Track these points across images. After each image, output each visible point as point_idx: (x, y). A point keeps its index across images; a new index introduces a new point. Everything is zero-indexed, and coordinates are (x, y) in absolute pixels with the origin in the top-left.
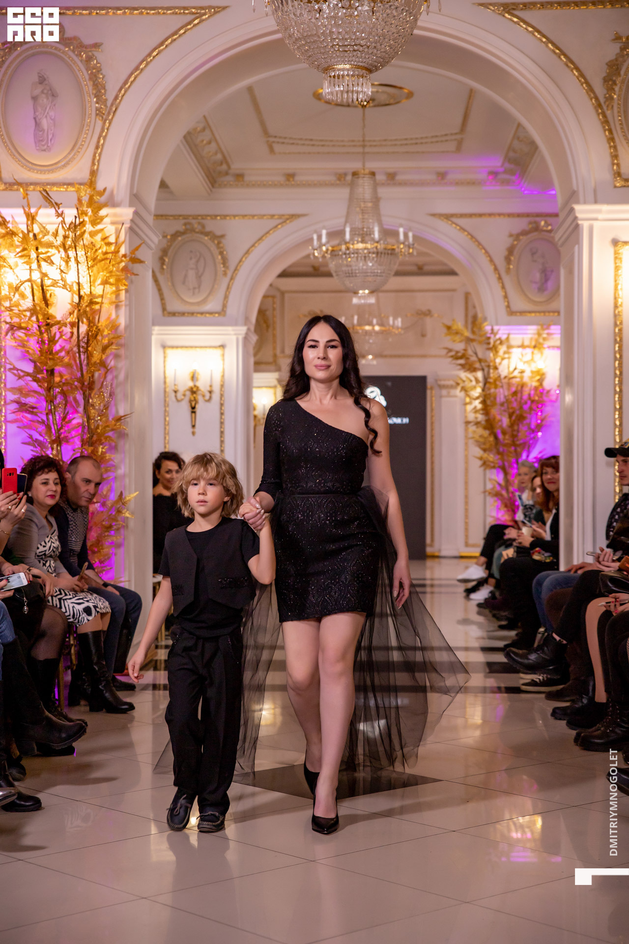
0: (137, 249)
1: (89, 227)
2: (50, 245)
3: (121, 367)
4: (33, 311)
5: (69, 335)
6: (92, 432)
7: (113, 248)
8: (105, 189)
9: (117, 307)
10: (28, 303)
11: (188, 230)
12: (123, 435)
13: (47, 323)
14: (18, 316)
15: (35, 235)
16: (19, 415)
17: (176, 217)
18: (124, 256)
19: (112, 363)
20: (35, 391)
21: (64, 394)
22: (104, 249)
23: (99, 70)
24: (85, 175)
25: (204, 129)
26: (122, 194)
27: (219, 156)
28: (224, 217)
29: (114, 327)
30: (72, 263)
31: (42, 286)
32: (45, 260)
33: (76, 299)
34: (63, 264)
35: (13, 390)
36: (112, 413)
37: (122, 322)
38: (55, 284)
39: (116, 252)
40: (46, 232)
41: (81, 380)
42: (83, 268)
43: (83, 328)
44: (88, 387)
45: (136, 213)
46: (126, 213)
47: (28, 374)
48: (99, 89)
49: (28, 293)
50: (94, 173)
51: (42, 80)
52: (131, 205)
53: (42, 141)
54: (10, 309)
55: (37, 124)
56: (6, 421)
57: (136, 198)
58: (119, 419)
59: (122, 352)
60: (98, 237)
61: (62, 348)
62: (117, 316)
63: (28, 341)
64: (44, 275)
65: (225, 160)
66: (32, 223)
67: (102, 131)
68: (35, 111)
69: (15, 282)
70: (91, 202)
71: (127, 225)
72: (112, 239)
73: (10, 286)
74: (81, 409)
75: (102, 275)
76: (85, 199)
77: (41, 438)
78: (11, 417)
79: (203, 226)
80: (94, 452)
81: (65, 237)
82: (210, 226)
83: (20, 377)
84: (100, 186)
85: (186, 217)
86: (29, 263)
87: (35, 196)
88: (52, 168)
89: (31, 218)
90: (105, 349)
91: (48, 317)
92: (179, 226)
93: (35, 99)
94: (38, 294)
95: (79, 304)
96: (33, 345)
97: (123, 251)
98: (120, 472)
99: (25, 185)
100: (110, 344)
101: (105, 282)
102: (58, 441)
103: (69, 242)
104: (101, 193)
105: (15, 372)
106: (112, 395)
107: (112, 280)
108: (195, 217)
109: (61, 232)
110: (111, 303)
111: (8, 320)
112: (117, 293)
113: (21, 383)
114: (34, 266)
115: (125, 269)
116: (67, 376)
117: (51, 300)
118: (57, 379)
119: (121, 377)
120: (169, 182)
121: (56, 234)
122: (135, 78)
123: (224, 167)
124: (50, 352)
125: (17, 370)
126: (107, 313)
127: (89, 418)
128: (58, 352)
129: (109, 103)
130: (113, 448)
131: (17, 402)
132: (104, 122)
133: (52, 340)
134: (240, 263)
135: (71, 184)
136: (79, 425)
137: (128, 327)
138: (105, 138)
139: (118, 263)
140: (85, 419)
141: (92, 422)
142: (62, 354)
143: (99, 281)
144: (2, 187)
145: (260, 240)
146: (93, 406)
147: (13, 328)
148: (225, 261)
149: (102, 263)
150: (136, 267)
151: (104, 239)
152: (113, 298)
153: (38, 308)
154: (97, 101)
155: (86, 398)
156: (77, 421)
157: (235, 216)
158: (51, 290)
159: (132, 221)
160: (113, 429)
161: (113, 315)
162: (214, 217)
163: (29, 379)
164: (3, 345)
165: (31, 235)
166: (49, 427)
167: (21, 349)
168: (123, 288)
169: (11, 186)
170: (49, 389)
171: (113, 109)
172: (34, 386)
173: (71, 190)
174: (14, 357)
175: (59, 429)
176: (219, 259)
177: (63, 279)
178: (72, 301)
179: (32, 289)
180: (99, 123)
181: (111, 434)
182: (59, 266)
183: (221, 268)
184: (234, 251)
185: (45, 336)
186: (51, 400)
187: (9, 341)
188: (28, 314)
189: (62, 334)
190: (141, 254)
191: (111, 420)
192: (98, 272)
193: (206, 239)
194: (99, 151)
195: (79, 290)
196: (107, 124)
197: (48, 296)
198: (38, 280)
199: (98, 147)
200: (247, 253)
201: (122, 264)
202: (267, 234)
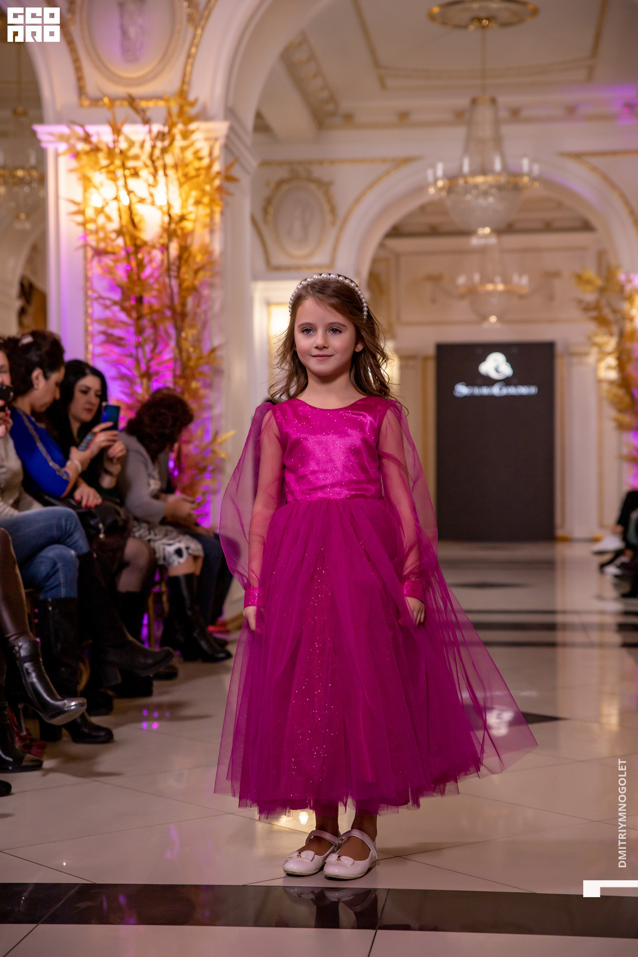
0: (231, 166)
1: (179, 142)
2: (136, 157)
3: (216, 298)
4: (120, 233)
5: (159, 262)
6: (184, 366)
7: (206, 162)
8: (196, 101)
9: (212, 232)
10: (115, 225)
11: (294, 177)
12: (218, 370)
13: (137, 247)
14: (104, 239)
15: (121, 150)
16: (107, 348)
17: (280, 164)
18: (218, 173)
19: (206, 292)
20: (122, 322)
21: (155, 326)
22: (197, 164)
24: (175, 86)
26: (216, 105)
27: (326, 94)
28: (332, 162)
29: (207, 251)
30: (161, 178)
31: (129, 206)
32: (132, 175)
33: (166, 219)
34: (151, 178)
35: (100, 321)
36: (206, 347)
37: (217, 247)
38: (142, 201)
39: (209, 167)
40: (131, 144)
41: (172, 308)
43: (174, 251)
44: (180, 317)
45: (231, 129)
46: (221, 127)
47: (115, 303)
49: (115, 215)
50: (185, 84)
52: (226, 118)
53: (130, 52)
54: (96, 232)
55: (124, 33)
57: (230, 113)
58: (213, 351)
59: (217, 280)
60: (189, 153)
61: (151, 276)
62: (212, 240)
63: (116, 268)
64: (131, 194)
65: (332, 99)
66: (118, 136)
67: (194, 37)
69: (99, 205)
70: (181, 112)
71: (221, 141)
72: (205, 153)
73: (96, 209)
74: (172, 343)
75: (194, 194)
76: (175, 111)
77: (130, 373)
79: (310, 173)
80: (188, 385)
81: (153, 147)
82: (318, 172)
83: (107, 307)
84: (191, 97)
85: (290, 163)
86: (115, 179)
87: (122, 110)
88: (141, 81)
89: (117, 131)
90: (196, 272)
91: (134, 238)
92: (283, 173)
93: (121, 5)
94: (125, 218)
95: (169, 224)
96: (120, 275)
97: (217, 167)
98: (216, 411)
99: (112, 99)
100: (203, 268)
101: (198, 203)
102: (148, 375)
103: (157, 153)
104: (193, 104)
105: (102, 301)
106: (206, 324)
107: (206, 200)
108: (301, 163)
109: (148, 142)
110: (205, 226)
111: (93, 243)
112: (211, 215)
113: (108, 313)
114: (121, 182)
115: (220, 189)
116: (156, 305)
117: (140, 223)
118: (146, 308)
119: (217, 307)
121: (142, 145)
123: (332, 106)
124: (138, 278)
125: (103, 298)
126: (200, 237)
127: (180, 351)
128: (146, 279)
129: (201, 7)
130: (208, 386)
131: (104, 333)
132: (196, 28)
133: (141, 265)
134: (350, 211)
135: (159, 98)
136: (171, 359)
137: (223, 253)
138: (197, 47)
139: (212, 180)
140: (177, 351)
141: (184, 354)
142: (151, 281)
143: (191, 201)
144: (86, 103)
145: (371, 186)
146: (186, 339)
147: (99, 253)
148: (333, 210)
149: (195, 181)
150: (230, 186)
151: (196, 153)
152: (207, 220)
153: (125, 230)
154: (189, 6)
155: (179, 330)
156: (168, 355)
157: (343, 161)
158: (139, 209)
159: (228, 137)
160: (207, 363)
161: (207, 239)
162: (321, 162)
163: (116, 308)
164: (90, 274)
165: (117, 151)
166: (138, 361)
167: (108, 276)
168: (217, 209)
169: (96, 102)
170: (140, 317)
171: (206, 13)
172: (123, 316)
173: (161, 104)
174: (101, 286)
175: (149, 361)
176: (326, 207)
177: (152, 195)
178: (163, 222)
179: (119, 210)
180: (191, 30)
181: (206, 369)
182: (147, 181)
183: (329, 217)
184: (343, 199)
185: (134, 264)
186: (140, 331)
187: (96, 269)
188: (113, 236)
189: (151, 261)
190: (236, 172)
191: (205, 353)
192: (191, 190)
193: (313, 187)
194: (190, 61)
195: (169, 209)
196: (199, 32)
197: (136, 220)
198: (125, 200)
199: (189, 56)
200: (358, 201)
201: (217, 182)
202: (378, 180)
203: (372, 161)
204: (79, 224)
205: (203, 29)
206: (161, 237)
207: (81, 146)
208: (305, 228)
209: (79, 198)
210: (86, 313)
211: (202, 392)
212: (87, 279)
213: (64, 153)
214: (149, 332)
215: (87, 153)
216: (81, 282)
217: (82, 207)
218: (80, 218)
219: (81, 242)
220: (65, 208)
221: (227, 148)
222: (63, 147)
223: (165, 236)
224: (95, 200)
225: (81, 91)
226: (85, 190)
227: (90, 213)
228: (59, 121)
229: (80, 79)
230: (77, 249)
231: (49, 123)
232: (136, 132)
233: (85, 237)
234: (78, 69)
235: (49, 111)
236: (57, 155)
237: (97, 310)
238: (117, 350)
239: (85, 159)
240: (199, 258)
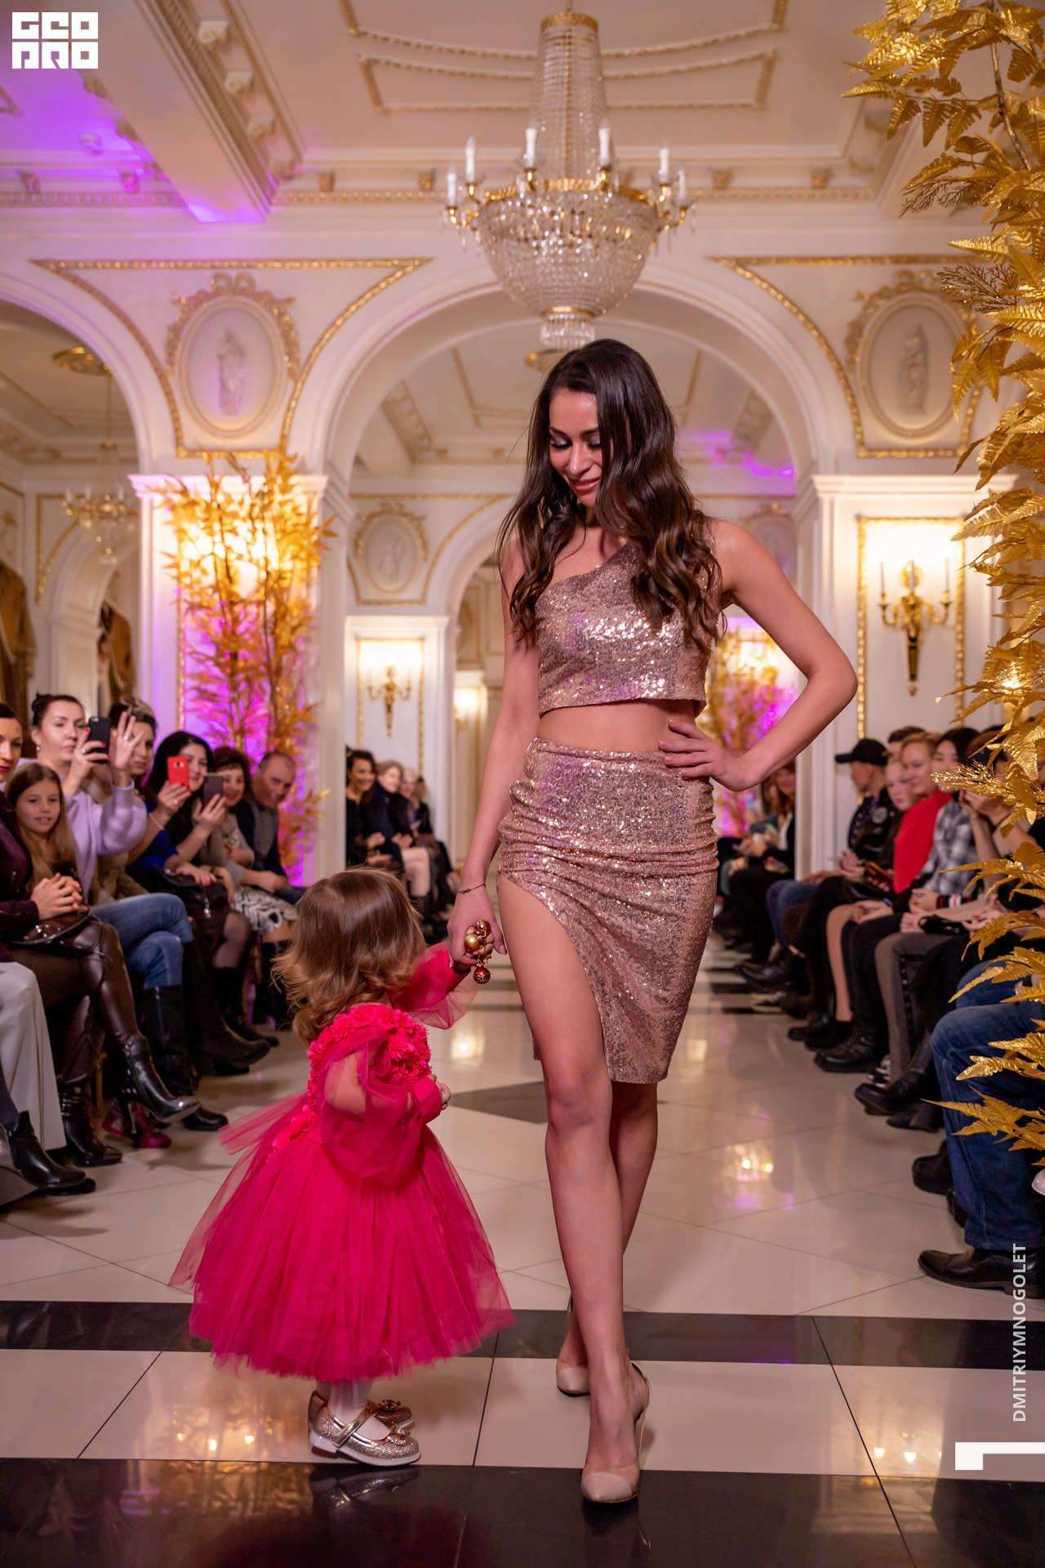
0: (330, 520)
1: (278, 497)
2: (235, 515)
3: (312, 651)
4: (216, 588)
5: (254, 615)
6: (279, 723)
7: (303, 519)
8: (296, 456)
9: (308, 585)
10: (210, 580)
11: (386, 511)
12: (313, 727)
13: (231, 602)
14: (200, 593)
15: (219, 506)
16: (199, 704)
17: (372, 497)
18: (317, 528)
19: (301, 647)
20: (216, 677)
21: (249, 681)
22: (295, 520)
23: (291, 327)
24: (274, 440)
25: (404, 399)
26: (315, 460)
27: (420, 430)
28: (425, 496)
29: (304, 606)
30: (260, 534)
31: (226, 560)
32: (230, 531)
33: (263, 575)
34: (250, 536)
35: (193, 676)
36: (301, 702)
37: (314, 601)
38: (240, 557)
39: (308, 523)
40: (229, 501)
41: (268, 665)
42: (271, 541)
43: (271, 607)
44: (275, 673)
45: (331, 483)
46: (319, 481)
47: (210, 658)
48: (291, 347)
49: (210, 569)
50: (284, 438)
51: (230, 338)
52: (325, 472)
53: (228, 402)
54: (190, 586)
55: (223, 385)
56: (185, 711)
57: (329, 466)
58: (308, 709)
59: (313, 635)
60: (288, 508)
61: (247, 630)
62: (308, 595)
63: (210, 621)
64: (228, 549)
65: (426, 435)
66: (216, 492)
67: (294, 391)
68: (221, 369)
69: (196, 558)
70: (281, 468)
71: (320, 495)
72: (303, 509)
73: (191, 562)
74: (267, 698)
75: (292, 548)
76: (274, 465)
77: (223, 730)
78: (190, 705)
79: (402, 507)
80: (282, 744)
81: (253, 505)
82: (409, 506)
83: (200, 662)
84: (291, 451)
85: (382, 497)
86: (212, 534)
87: (220, 463)
88: (239, 433)
89: (215, 486)
90: (294, 629)
91: (231, 594)
92: (374, 506)
93: (221, 358)
94: (222, 571)
95: (267, 580)
96: (214, 628)
97: (315, 522)
98: (310, 768)
99: (210, 451)
100: (300, 625)
101: (295, 557)
102: (242, 732)
103: (256, 510)
104: (292, 459)
105: (196, 656)
106: (301, 681)
107: (303, 555)
108: (393, 497)
109: (248, 500)
110: (302, 580)
111: (188, 598)
112: (308, 570)
113: (202, 668)
114: (218, 538)
115: (318, 543)
116: (251, 662)
117: (235, 578)
118: (241, 664)
119: (312, 662)
120: (365, 457)
121: (241, 503)
122: (332, 335)
123: (426, 442)
124: (234, 633)
125: (197, 653)
126: (297, 592)
127: (276, 707)
128: (242, 634)
129: (302, 362)
130: (302, 742)
131: (198, 689)
132: (296, 382)
133: (236, 621)
134: (443, 546)
135: (259, 450)
136: (265, 715)
137: (319, 607)
138: (297, 400)
139: (310, 536)
140: (272, 709)
141: (280, 711)
142: (247, 636)
143: (288, 556)
144: (183, 453)
145: (465, 521)
146: (281, 694)
147: (193, 607)
148: (425, 545)
149: (293, 536)
150: (329, 541)
151: (295, 509)
152: (304, 574)
153: (221, 585)
154: (290, 360)
155: (273, 686)
156: (263, 710)
157: (437, 496)
158: (236, 565)
159: (326, 491)
160: (302, 720)
161: (304, 594)
162: (413, 497)
163: (210, 663)
164: (183, 626)
165: (215, 505)
166: (231, 717)
167: (202, 630)
168: (314, 564)
169: (193, 452)
170: (233, 674)
171: (307, 368)
172: (216, 671)
173: (260, 456)
174: (194, 639)
175: (243, 720)
176: (419, 542)
177: (249, 552)
178: (259, 577)
179: (215, 564)
180: (291, 384)
181: (300, 725)
182: (245, 538)
183: (421, 552)
184: (436, 534)
185: (229, 617)
186: (234, 687)
187: (189, 622)
188: (210, 591)
189: (246, 614)
190: (336, 526)
191: (300, 710)
192: (288, 545)
193: (405, 521)
194: (290, 414)
195: (266, 566)
196: (299, 385)
197: (232, 572)
198: (222, 554)
199: (288, 409)
200: (450, 536)
201: (315, 538)
202: (471, 515)
203: (466, 496)
204: (173, 578)
205: (303, 383)
206: (257, 591)
207: (177, 499)
208: (397, 562)
209: (174, 551)
210: (178, 664)
211: (297, 749)
212: (180, 630)
213: (159, 507)
214: (243, 686)
215: (184, 506)
216: (174, 633)
217: (177, 560)
218: (174, 572)
219: (174, 597)
220: (160, 561)
221: (326, 501)
222: (158, 499)
223: (262, 591)
224: (191, 552)
225: (178, 441)
226: (180, 541)
227: (185, 567)
228: (155, 471)
229: (177, 429)
230: (172, 604)
231: (144, 473)
232: (232, 485)
233: (179, 591)
234: (176, 420)
235: (145, 462)
236: (152, 508)
237: (190, 664)
238: (209, 705)
239: (181, 511)
240: (295, 612)
